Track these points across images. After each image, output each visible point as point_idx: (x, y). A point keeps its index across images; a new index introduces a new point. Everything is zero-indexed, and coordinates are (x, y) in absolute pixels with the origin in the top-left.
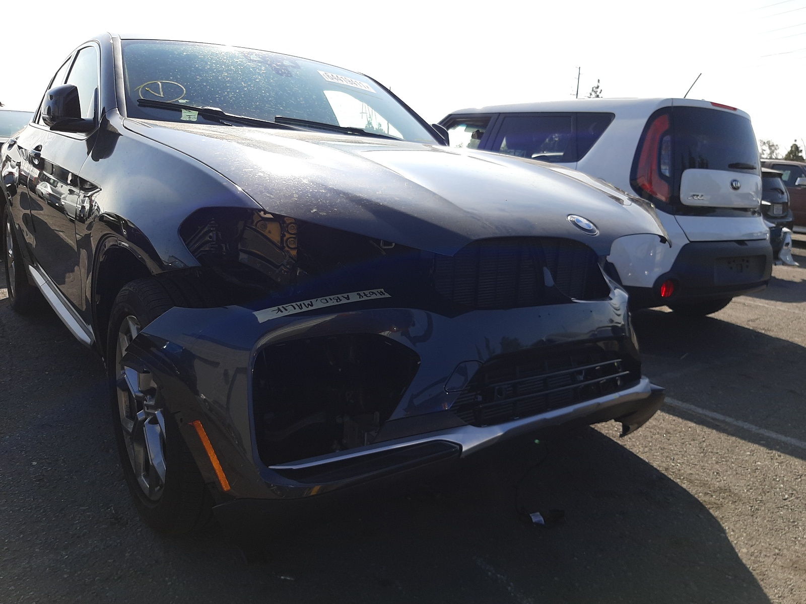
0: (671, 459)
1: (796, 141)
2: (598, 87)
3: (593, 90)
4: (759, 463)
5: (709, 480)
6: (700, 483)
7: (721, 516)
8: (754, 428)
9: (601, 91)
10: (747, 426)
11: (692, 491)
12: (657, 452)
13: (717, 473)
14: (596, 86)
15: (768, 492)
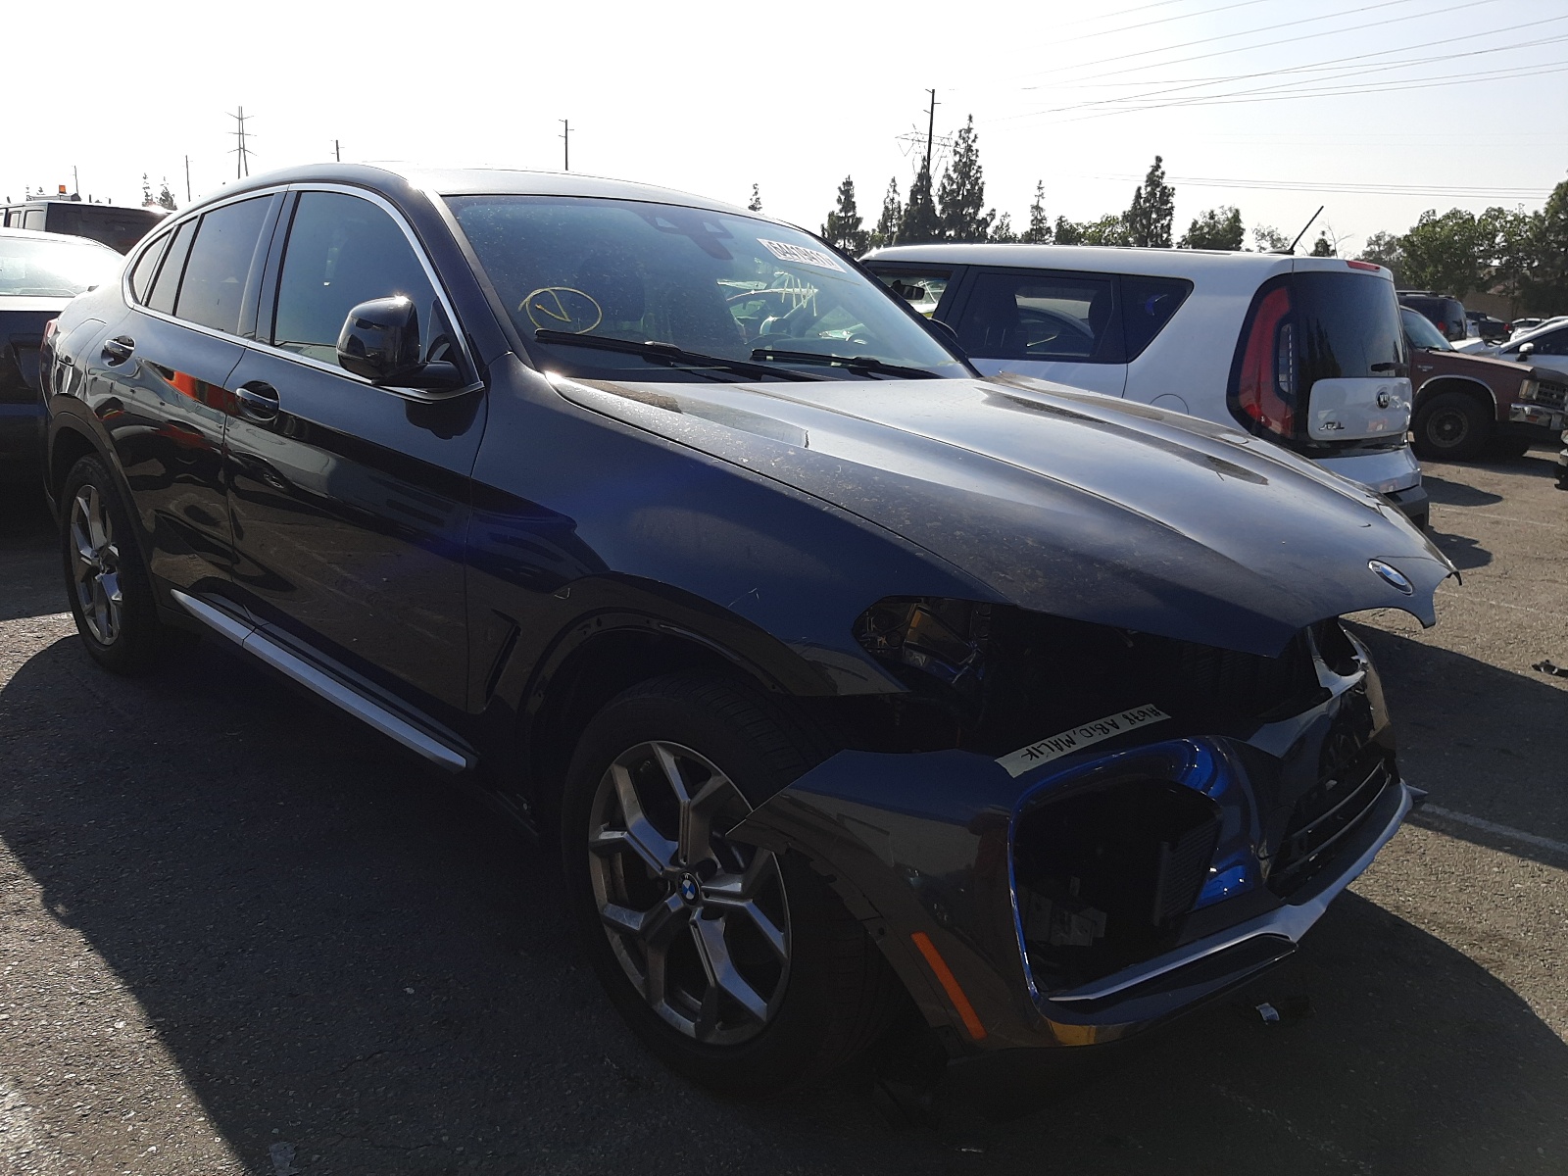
0: (1394, 890)
1: (1323, 233)
2: (969, 130)
3: (960, 136)
4: (1518, 885)
5: (1465, 920)
6: (1456, 928)
7: (1510, 981)
8: (1483, 824)
9: (976, 137)
10: (1471, 820)
11: (1451, 941)
12: (1369, 879)
13: (1471, 908)
14: (966, 128)
15: (1554, 934)
